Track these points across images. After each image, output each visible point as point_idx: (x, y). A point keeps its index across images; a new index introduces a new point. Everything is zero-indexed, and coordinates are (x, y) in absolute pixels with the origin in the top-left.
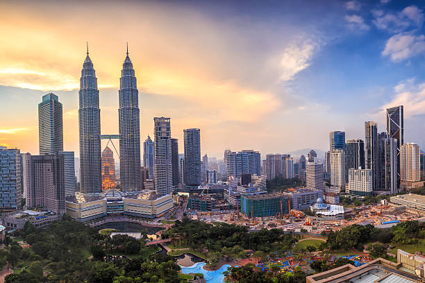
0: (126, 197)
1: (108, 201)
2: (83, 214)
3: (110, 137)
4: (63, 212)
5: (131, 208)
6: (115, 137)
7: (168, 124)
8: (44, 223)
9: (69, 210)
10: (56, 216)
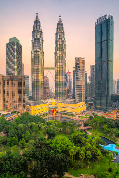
0: (59, 102)
1: (49, 104)
2: (36, 112)
3: (49, 69)
4: (24, 111)
5: (62, 109)
6: (52, 69)
7: (84, 61)
8: (12, 119)
9: (27, 110)
10: (20, 114)
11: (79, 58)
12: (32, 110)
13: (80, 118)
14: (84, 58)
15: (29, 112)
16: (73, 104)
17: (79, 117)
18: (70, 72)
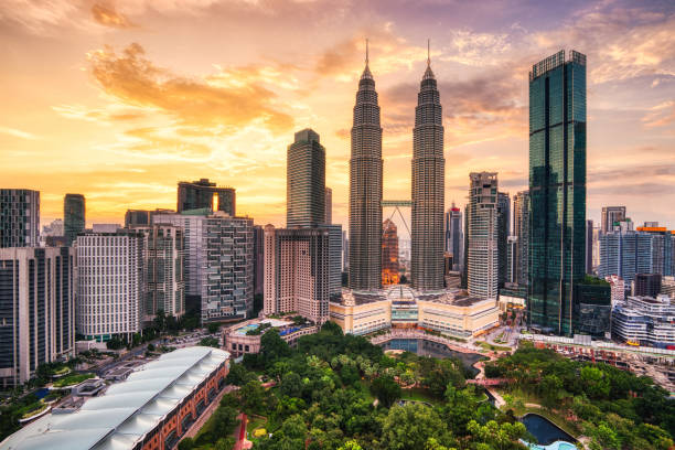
0: (421, 298)
1: (393, 303)
2: (356, 323)
3: (397, 204)
4: (325, 319)
5: (430, 317)
6: (404, 203)
7: (495, 181)
9: (333, 317)
10: (314, 328)
11: (480, 175)
12: (347, 319)
13: (479, 348)
14: (496, 174)
15: (338, 322)
16: (460, 304)
17: (477, 344)
18: (457, 206)
